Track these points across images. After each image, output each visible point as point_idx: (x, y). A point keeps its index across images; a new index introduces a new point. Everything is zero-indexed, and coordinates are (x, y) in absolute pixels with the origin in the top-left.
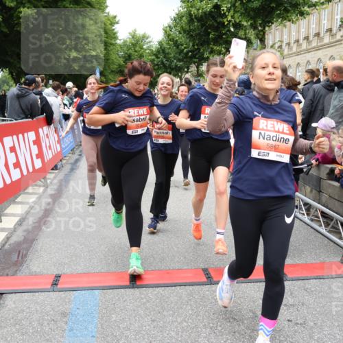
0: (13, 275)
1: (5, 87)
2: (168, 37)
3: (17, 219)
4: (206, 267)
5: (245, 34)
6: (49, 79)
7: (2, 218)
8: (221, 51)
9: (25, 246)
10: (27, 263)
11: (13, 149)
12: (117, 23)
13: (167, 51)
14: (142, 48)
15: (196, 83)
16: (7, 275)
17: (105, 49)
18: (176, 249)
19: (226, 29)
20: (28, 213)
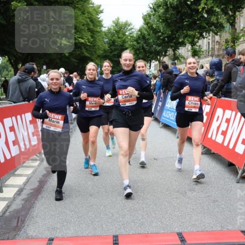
0: (12, 239)
1: (5, 73)
2: (147, 24)
3: (16, 189)
4: (180, 231)
5: (217, 19)
6: (43, 65)
7: (4, 189)
8: (195, 35)
9: (23, 213)
10: (24, 228)
11: (12, 129)
12: (102, 12)
13: (147, 37)
14: (124, 35)
15: (173, 66)
16: (8, 239)
17: (92, 37)
18: (154, 215)
19: (200, 15)
20: (25, 184)
